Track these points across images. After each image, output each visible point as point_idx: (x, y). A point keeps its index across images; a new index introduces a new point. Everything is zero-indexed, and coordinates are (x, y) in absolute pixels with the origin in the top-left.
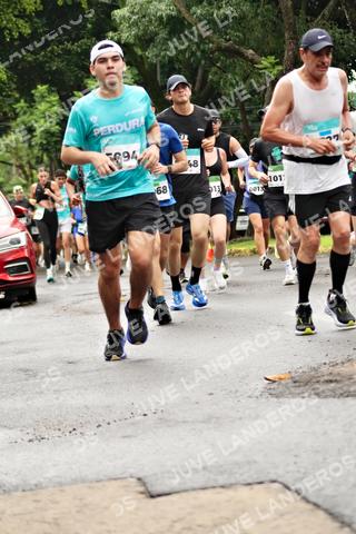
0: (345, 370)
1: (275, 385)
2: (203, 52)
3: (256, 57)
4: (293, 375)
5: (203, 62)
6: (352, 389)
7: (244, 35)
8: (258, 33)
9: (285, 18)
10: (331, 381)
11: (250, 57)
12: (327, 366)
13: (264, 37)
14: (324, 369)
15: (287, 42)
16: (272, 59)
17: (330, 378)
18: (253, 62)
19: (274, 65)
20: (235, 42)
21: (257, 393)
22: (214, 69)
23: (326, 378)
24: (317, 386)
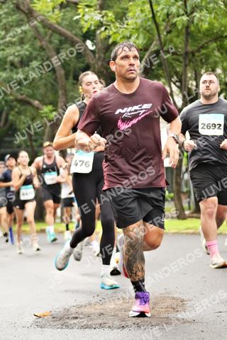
0: (86, 310)
1: (40, 320)
2: (6, 101)
3: (41, 106)
4: (53, 313)
5: (6, 108)
6: (89, 323)
7: (33, 91)
8: (42, 90)
9: (59, 82)
10: (77, 318)
11: (36, 106)
12: (75, 308)
13: (45, 93)
14: (73, 310)
15: (61, 97)
16: (50, 107)
17: (77, 316)
18: (38, 109)
19: (52, 111)
20: (27, 96)
21: (29, 325)
22: (13, 113)
23: (73, 316)
24: (67, 320)
